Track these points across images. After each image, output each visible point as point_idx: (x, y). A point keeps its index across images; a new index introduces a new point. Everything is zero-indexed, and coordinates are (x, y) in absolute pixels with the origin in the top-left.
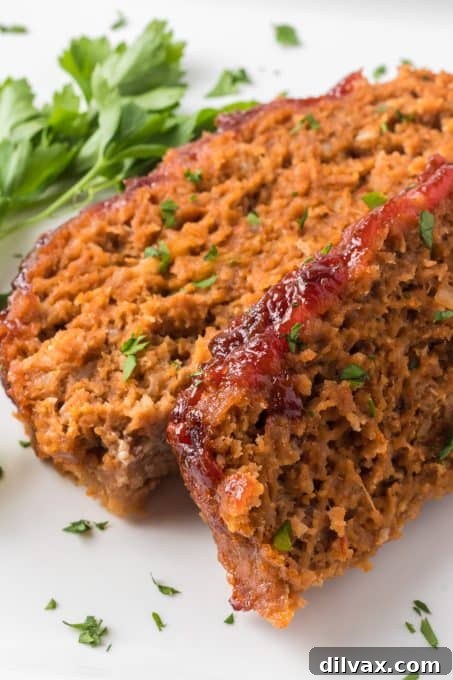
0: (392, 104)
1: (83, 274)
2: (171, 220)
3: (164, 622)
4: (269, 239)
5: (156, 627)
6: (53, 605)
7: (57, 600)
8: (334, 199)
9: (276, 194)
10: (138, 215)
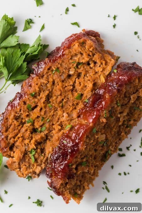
0: (76, 58)
1: (14, 130)
2: (30, 109)
3: (53, 197)
4: (55, 111)
5: (52, 199)
6: (29, 198)
7: (30, 196)
8: (68, 95)
9: (53, 95)
10: (22, 109)
